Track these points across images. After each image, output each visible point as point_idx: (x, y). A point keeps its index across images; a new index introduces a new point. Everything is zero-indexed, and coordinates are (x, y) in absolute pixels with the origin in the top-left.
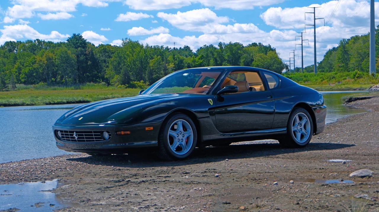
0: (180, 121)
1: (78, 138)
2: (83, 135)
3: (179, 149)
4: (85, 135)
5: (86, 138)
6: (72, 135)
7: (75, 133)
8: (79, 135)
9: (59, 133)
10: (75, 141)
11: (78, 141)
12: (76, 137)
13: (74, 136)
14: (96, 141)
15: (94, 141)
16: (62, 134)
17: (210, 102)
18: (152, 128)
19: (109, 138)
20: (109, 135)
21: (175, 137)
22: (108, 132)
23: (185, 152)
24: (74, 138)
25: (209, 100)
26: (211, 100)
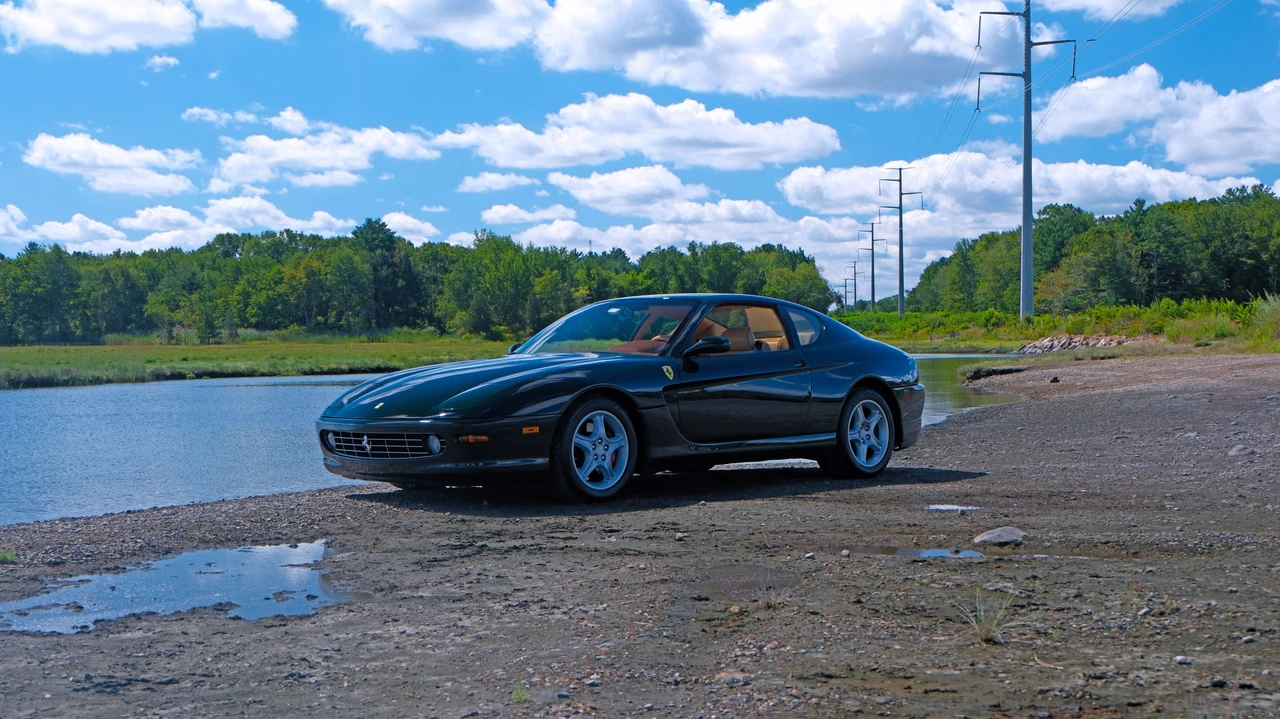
0: (600, 414)
2: (382, 443)
3: (596, 477)
4: (389, 443)
5: (391, 449)
6: (360, 442)
7: (365, 437)
8: (374, 442)
9: (331, 437)
10: (366, 455)
11: (373, 455)
12: (369, 448)
13: (365, 443)
14: (412, 455)
15: (407, 455)
16: (337, 440)
17: (667, 374)
18: (536, 430)
19: (442, 449)
20: (442, 443)
21: (588, 450)
22: (439, 437)
23: (610, 483)
24: (364, 448)
25: (665, 368)
26: (670, 370)
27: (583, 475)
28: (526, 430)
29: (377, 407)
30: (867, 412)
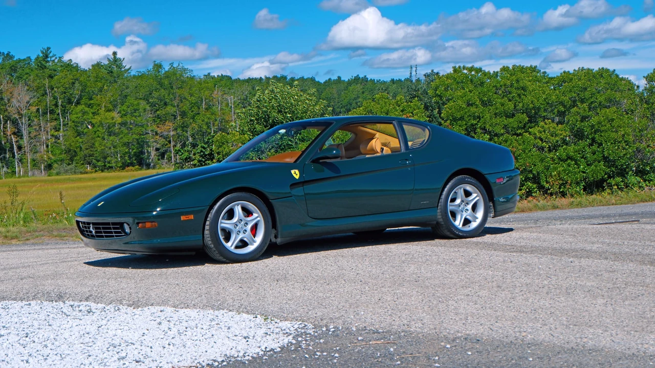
0: (239, 204)
1: (96, 232)
2: (100, 228)
4: (103, 228)
5: (105, 232)
6: (89, 228)
7: (91, 225)
8: (96, 228)
9: (80, 225)
10: (93, 236)
11: (96, 236)
12: (94, 232)
13: (91, 229)
14: (116, 236)
15: (113, 236)
16: (83, 227)
17: (294, 175)
18: (192, 217)
19: (131, 232)
20: (130, 228)
21: (231, 229)
22: (129, 225)
23: (250, 248)
24: (91, 232)
25: (293, 172)
26: (297, 172)
27: (230, 245)
28: (183, 218)
29: (99, 205)
30: (467, 194)
